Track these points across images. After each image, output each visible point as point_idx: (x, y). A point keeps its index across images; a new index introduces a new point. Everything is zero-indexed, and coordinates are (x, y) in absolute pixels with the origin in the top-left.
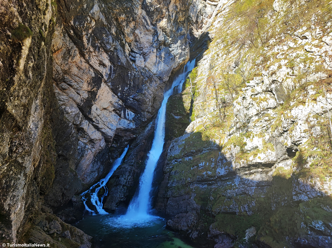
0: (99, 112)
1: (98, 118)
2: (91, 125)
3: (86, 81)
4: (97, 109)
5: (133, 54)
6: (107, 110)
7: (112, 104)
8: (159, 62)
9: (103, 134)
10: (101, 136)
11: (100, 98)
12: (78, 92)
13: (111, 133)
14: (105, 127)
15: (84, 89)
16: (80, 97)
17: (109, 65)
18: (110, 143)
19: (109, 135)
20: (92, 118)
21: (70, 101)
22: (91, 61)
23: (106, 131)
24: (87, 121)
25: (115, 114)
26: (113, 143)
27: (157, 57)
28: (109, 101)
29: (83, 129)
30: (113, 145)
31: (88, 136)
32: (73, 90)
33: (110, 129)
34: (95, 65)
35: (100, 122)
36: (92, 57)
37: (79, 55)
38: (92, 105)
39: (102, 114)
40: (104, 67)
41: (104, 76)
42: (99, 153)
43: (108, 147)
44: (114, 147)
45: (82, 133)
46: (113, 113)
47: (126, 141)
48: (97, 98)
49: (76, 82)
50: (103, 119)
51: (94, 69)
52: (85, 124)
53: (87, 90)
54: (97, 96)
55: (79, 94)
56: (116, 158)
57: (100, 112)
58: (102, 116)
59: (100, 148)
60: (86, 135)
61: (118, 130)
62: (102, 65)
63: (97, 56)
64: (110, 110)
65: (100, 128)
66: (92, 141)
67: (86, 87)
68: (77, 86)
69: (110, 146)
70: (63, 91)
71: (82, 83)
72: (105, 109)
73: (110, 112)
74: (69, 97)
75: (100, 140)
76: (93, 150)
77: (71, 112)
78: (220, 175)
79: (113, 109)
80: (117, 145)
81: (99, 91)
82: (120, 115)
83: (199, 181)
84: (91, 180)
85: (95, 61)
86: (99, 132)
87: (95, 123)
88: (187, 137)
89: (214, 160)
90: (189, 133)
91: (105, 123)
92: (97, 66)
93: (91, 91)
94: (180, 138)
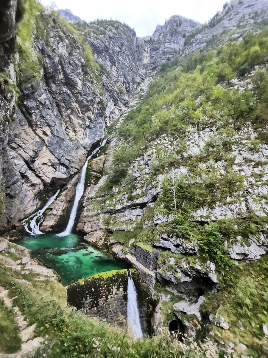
0: (40, 166)
1: (39, 170)
2: (34, 174)
4: (39, 164)
5: (68, 130)
6: (46, 164)
7: (50, 161)
8: (85, 138)
9: (42, 180)
11: (42, 157)
12: (25, 150)
13: (48, 180)
14: (44, 176)
15: (30, 149)
16: (26, 154)
17: (50, 135)
18: (47, 187)
19: (47, 181)
20: (35, 169)
21: (18, 157)
22: (37, 131)
23: (44, 178)
24: (30, 171)
26: (49, 186)
27: (84, 134)
28: (49, 159)
29: (27, 176)
31: (31, 181)
32: (21, 149)
33: (48, 177)
34: (39, 134)
35: (41, 172)
36: (38, 128)
37: (28, 126)
38: (35, 161)
39: (42, 167)
40: (46, 136)
41: (46, 142)
42: (38, 193)
43: (45, 189)
44: (49, 189)
45: (26, 179)
46: (51, 167)
47: (59, 185)
49: (24, 143)
50: (43, 171)
51: (39, 136)
52: (29, 173)
53: (32, 150)
54: (40, 155)
55: (26, 152)
56: (51, 196)
58: (43, 169)
59: (40, 190)
60: (29, 180)
61: (54, 178)
62: (45, 134)
63: (42, 128)
65: (41, 177)
66: (33, 185)
67: (32, 148)
68: (25, 146)
69: (47, 189)
70: (13, 149)
71: (29, 145)
73: (49, 166)
74: (18, 153)
75: (40, 184)
76: (34, 191)
77: (19, 164)
78: (118, 209)
79: (51, 164)
80: (52, 188)
81: (41, 151)
82: (56, 169)
83: (105, 212)
84: (31, 211)
85: (40, 131)
86: (40, 179)
87: (37, 173)
88: (100, 186)
89: (115, 200)
90: (101, 183)
91: (45, 173)
92: (41, 134)
93: (35, 151)
94: (95, 186)
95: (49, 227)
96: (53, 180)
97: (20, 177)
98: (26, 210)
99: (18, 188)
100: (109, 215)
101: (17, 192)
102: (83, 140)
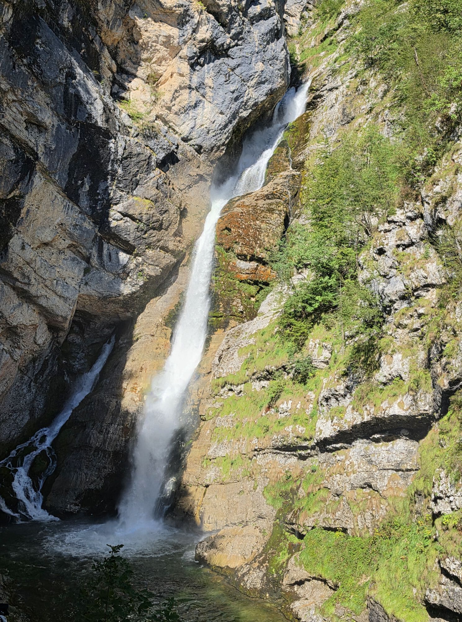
0: (29, 254)
1: (27, 270)
2: (10, 289)
4: (23, 248)
5: (124, 79)
6: (51, 246)
7: (65, 230)
8: (197, 104)
9: (43, 310)
10: (37, 316)
11: (31, 216)
13: (64, 310)
14: (46, 294)
17: (53, 125)
18: (62, 334)
19: (58, 312)
20: (12, 269)
22: (3, 117)
23: (50, 302)
25: (73, 256)
26: (71, 331)
27: (190, 88)
28: (58, 221)
30: (72, 337)
31: (2, 317)
33: (61, 296)
34: (14, 128)
35: (33, 281)
36: (5, 105)
38: (11, 236)
39: (38, 259)
40: (40, 132)
41: (40, 153)
42: (34, 360)
43: (58, 343)
44: (72, 342)
46: (69, 253)
47: (109, 326)
48: (23, 215)
50: (42, 272)
51: (12, 137)
54: (24, 211)
56: (81, 372)
57: (33, 254)
58: (39, 264)
59: (36, 348)
61: (84, 299)
62: (35, 125)
63: (20, 102)
64: (61, 247)
65: (35, 297)
66: (12, 331)
69: (62, 340)
72: (46, 244)
73: (60, 250)
75: (35, 327)
76: (17, 353)
78: (323, 436)
79: (68, 242)
80: (83, 337)
81: (27, 197)
82: (88, 260)
83: (277, 448)
84: (13, 433)
85: (15, 116)
86: (32, 306)
87: (21, 283)
88: (261, 327)
89: (314, 396)
90: (268, 315)
91: (48, 283)
92: (20, 128)
93: (6, 199)
94: (246, 327)
95: (76, 499)
96: (84, 307)
100: (294, 460)
102: (189, 116)
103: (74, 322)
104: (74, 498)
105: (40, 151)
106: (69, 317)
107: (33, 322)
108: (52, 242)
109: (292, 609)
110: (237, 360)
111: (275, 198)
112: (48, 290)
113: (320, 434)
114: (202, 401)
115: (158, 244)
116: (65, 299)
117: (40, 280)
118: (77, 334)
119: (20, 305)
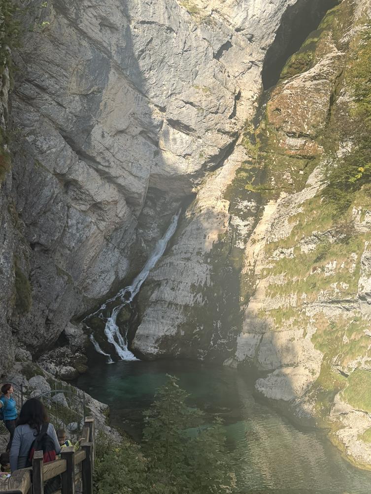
0: (108, 141)
1: (107, 155)
2: (94, 171)
3: (75, 72)
4: (103, 136)
6: (126, 133)
7: (136, 119)
9: (121, 188)
10: (117, 193)
11: (108, 109)
12: (60, 99)
13: (138, 187)
14: (123, 174)
15: (71, 91)
16: (63, 113)
17: (123, 26)
18: (138, 208)
19: (134, 190)
20: (95, 155)
21: (44, 124)
22: (81, 22)
23: (127, 181)
24: (83, 164)
25: (144, 140)
26: (145, 205)
28: (130, 111)
29: (76, 181)
30: (146, 210)
31: (89, 195)
32: (47, 97)
33: (135, 176)
34: (90, 30)
35: (112, 164)
36: (82, 11)
37: (53, 12)
38: (92, 127)
39: (116, 144)
40: (112, 32)
42: (116, 229)
43: (135, 215)
44: (147, 215)
45: (76, 190)
46: (141, 139)
48: (102, 108)
49: (53, 77)
50: (119, 156)
51: (90, 38)
52: (81, 170)
53: (78, 92)
54: (102, 104)
55: (61, 105)
56: (155, 240)
57: (111, 141)
58: (116, 149)
59: (118, 220)
60: (84, 193)
61: (154, 178)
62: (108, 26)
63: (94, 7)
64: (134, 134)
65: (115, 177)
66: (97, 206)
67: (75, 87)
68: (56, 86)
69: (138, 213)
70: (27, 103)
71: (67, 79)
72: (121, 132)
73: (133, 137)
74: (42, 115)
75: (116, 203)
76: (102, 225)
77: (49, 148)
78: (364, 291)
79: (140, 129)
80: (155, 210)
81: (104, 91)
84: (102, 290)
85: (91, 20)
86: (112, 185)
87: (103, 166)
88: (309, 197)
89: (356, 257)
90: (315, 186)
91: (125, 165)
92: (95, 31)
93: (87, 95)
94: (296, 197)
95: (156, 343)
96: (155, 184)
97: (57, 190)
98: (89, 287)
99: (58, 223)
101: (58, 235)
102: (241, 8)
103: (147, 198)
104: (154, 342)
105: (113, 50)
106: (143, 194)
107: (114, 198)
108: (126, 129)
109: (338, 436)
110: (287, 227)
111: (322, 79)
112: (125, 171)
113: (362, 290)
114: (257, 263)
115: (216, 127)
116: (139, 178)
117: (118, 162)
118: (150, 207)
119: (103, 185)
